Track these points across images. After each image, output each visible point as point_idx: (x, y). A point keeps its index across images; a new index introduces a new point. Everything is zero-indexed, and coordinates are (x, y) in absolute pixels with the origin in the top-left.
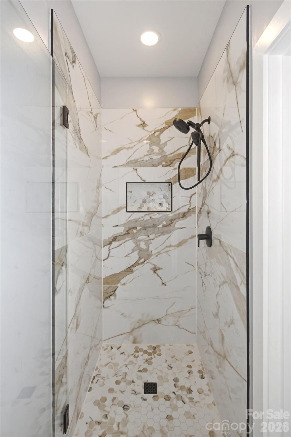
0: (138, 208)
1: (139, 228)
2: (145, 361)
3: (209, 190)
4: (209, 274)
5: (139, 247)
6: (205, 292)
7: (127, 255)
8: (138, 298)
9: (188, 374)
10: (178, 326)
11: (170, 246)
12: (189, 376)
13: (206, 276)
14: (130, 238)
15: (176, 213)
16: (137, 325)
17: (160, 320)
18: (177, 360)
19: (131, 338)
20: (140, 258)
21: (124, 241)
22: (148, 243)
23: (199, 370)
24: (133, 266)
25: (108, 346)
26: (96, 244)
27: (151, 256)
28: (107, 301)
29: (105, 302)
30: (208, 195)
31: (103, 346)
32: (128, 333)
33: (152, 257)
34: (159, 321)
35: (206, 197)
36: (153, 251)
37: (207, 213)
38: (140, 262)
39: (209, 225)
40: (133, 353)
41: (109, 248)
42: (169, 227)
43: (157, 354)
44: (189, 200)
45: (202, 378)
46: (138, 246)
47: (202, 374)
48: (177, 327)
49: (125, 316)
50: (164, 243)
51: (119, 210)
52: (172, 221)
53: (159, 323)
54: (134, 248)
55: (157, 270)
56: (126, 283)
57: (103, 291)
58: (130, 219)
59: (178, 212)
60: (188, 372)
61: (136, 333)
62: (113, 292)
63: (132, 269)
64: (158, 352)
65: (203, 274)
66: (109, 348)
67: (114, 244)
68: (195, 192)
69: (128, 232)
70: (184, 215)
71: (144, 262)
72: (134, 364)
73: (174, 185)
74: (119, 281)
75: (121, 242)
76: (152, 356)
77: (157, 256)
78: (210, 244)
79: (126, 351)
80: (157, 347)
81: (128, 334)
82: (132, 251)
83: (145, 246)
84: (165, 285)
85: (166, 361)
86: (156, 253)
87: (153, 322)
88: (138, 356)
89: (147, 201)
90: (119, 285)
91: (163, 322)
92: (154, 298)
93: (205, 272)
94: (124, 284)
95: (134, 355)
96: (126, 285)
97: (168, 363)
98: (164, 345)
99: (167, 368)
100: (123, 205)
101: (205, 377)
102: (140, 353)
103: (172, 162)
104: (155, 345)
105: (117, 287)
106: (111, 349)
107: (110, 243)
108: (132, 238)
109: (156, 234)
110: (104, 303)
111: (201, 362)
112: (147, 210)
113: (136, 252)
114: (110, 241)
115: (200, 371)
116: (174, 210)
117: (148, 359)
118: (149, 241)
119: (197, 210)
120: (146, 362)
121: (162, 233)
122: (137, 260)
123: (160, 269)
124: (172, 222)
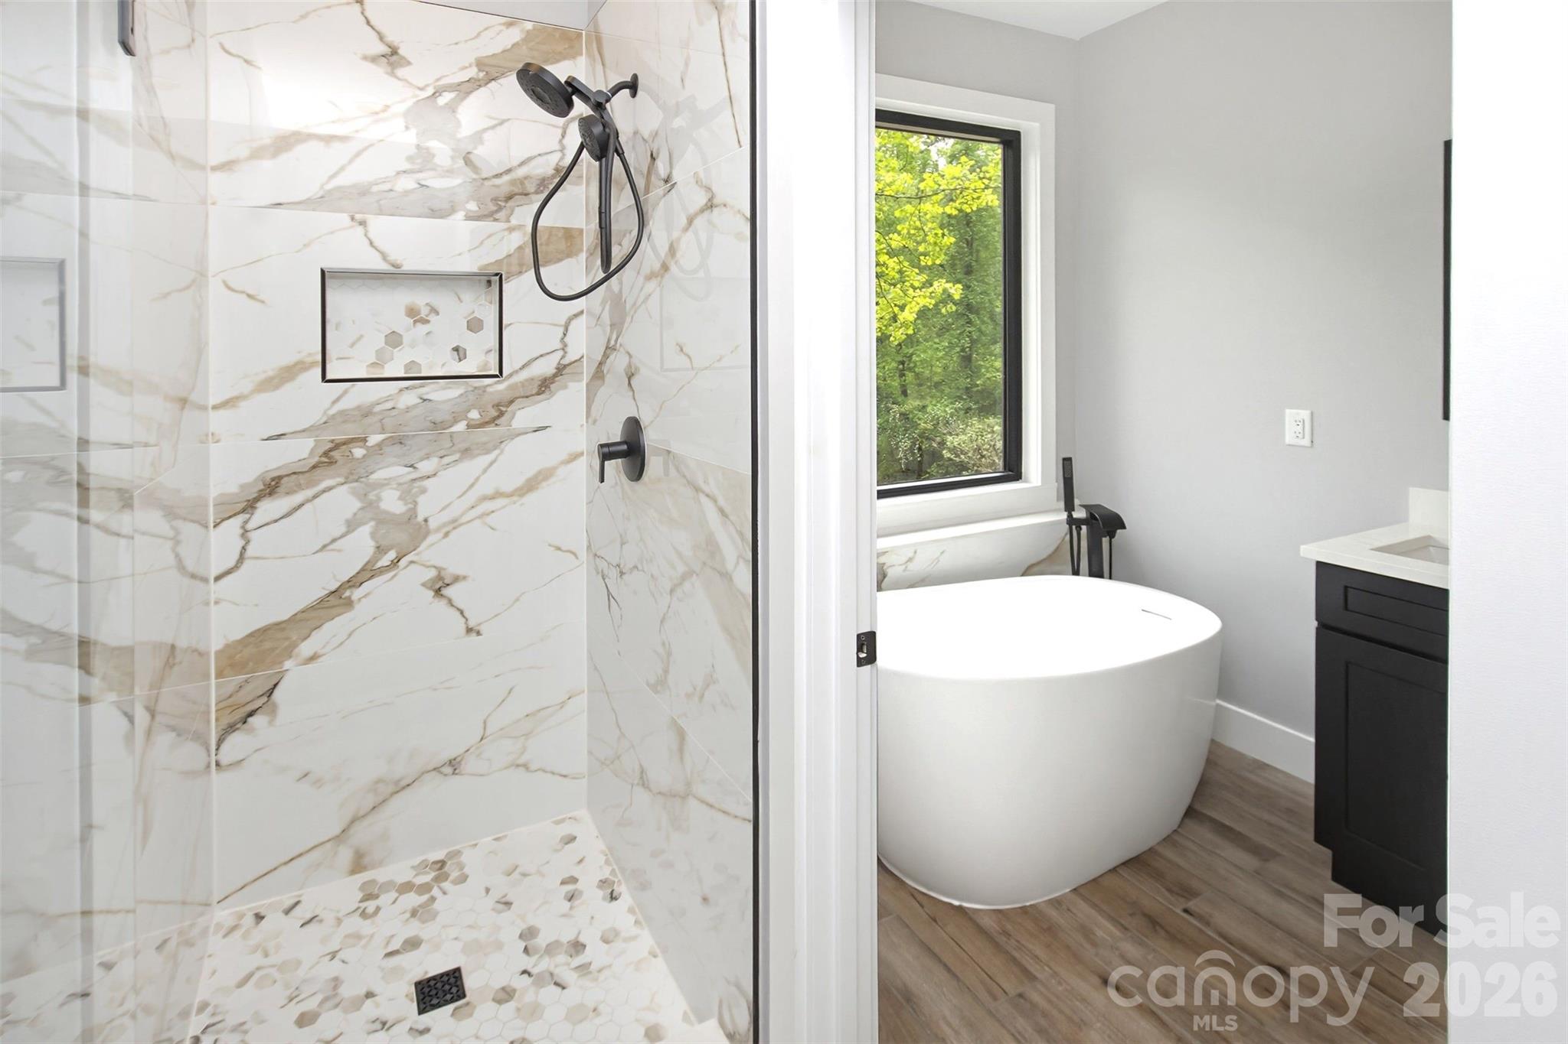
0: (368, 366)
1: (374, 439)
2: (408, 915)
3: (635, 304)
4: (636, 567)
5: (378, 507)
6: (619, 627)
7: (324, 546)
8: (371, 702)
9: (568, 904)
10: (526, 766)
11: (497, 495)
12: (571, 908)
13: (622, 573)
14: (341, 480)
15: (516, 379)
16: (370, 801)
17: (460, 762)
18: (525, 875)
19: (345, 855)
20: (381, 550)
21: (309, 493)
22: (410, 491)
23: (601, 881)
24: (354, 582)
25: (241, 916)
26: (176, 517)
27: (425, 538)
28: (235, 740)
29: (225, 746)
30: (628, 319)
31: (215, 922)
32: (331, 842)
33: (431, 539)
34: (454, 765)
35: (622, 323)
36: (430, 520)
37: (627, 374)
38: (379, 564)
39: (634, 414)
40: (356, 905)
41: (243, 527)
42: (490, 429)
43: (449, 880)
44: (561, 335)
45: (613, 897)
46: (369, 505)
47: (611, 890)
48: (522, 769)
49: (318, 783)
50: (472, 486)
51: (289, 373)
52: (502, 408)
53: (457, 771)
54: (355, 514)
55: (448, 585)
56: (321, 652)
57: (216, 704)
58: (340, 406)
59: (524, 375)
60: (565, 898)
61: (362, 835)
62: (265, 699)
63: (347, 594)
64: (454, 875)
65: (613, 573)
66: (249, 919)
67: (268, 509)
68: (579, 310)
69: (328, 458)
70: (545, 386)
71: (395, 563)
72: (363, 942)
73: (510, 283)
74: (289, 652)
75: (298, 498)
76: (435, 892)
77: (447, 535)
78: (637, 471)
79: (325, 909)
80: (450, 859)
81: (328, 845)
82: (349, 526)
83: (401, 503)
84: (478, 633)
85: (488, 890)
86: (444, 525)
87: (434, 773)
88: (378, 909)
89: (406, 340)
90: (288, 664)
91: (470, 765)
92: (435, 689)
93: (618, 566)
94: (313, 658)
95: (360, 911)
96: (319, 660)
97: (496, 895)
98: (476, 845)
99: (493, 910)
100: (310, 355)
101: (620, 894)
102: (385, 899)
103: (503, 204)
104: (439, 855)
105: (282, 674)
106: (257, 923)
107: (250, 506)
108: (347, 478)
109: (441, 457)
110: (217, 749)
111: (606, 855)
112: (405, 373)
113: (366, 530)
114: (250, 498)
115: (603, 883)
116: (508, 373)
117: (419, 906)
118: (415, 485)
119: (587, 371)
120: (412, 919)
121: (467, 453)
122: (366, 560)
123: (457, 579)
124: (500, 411)
